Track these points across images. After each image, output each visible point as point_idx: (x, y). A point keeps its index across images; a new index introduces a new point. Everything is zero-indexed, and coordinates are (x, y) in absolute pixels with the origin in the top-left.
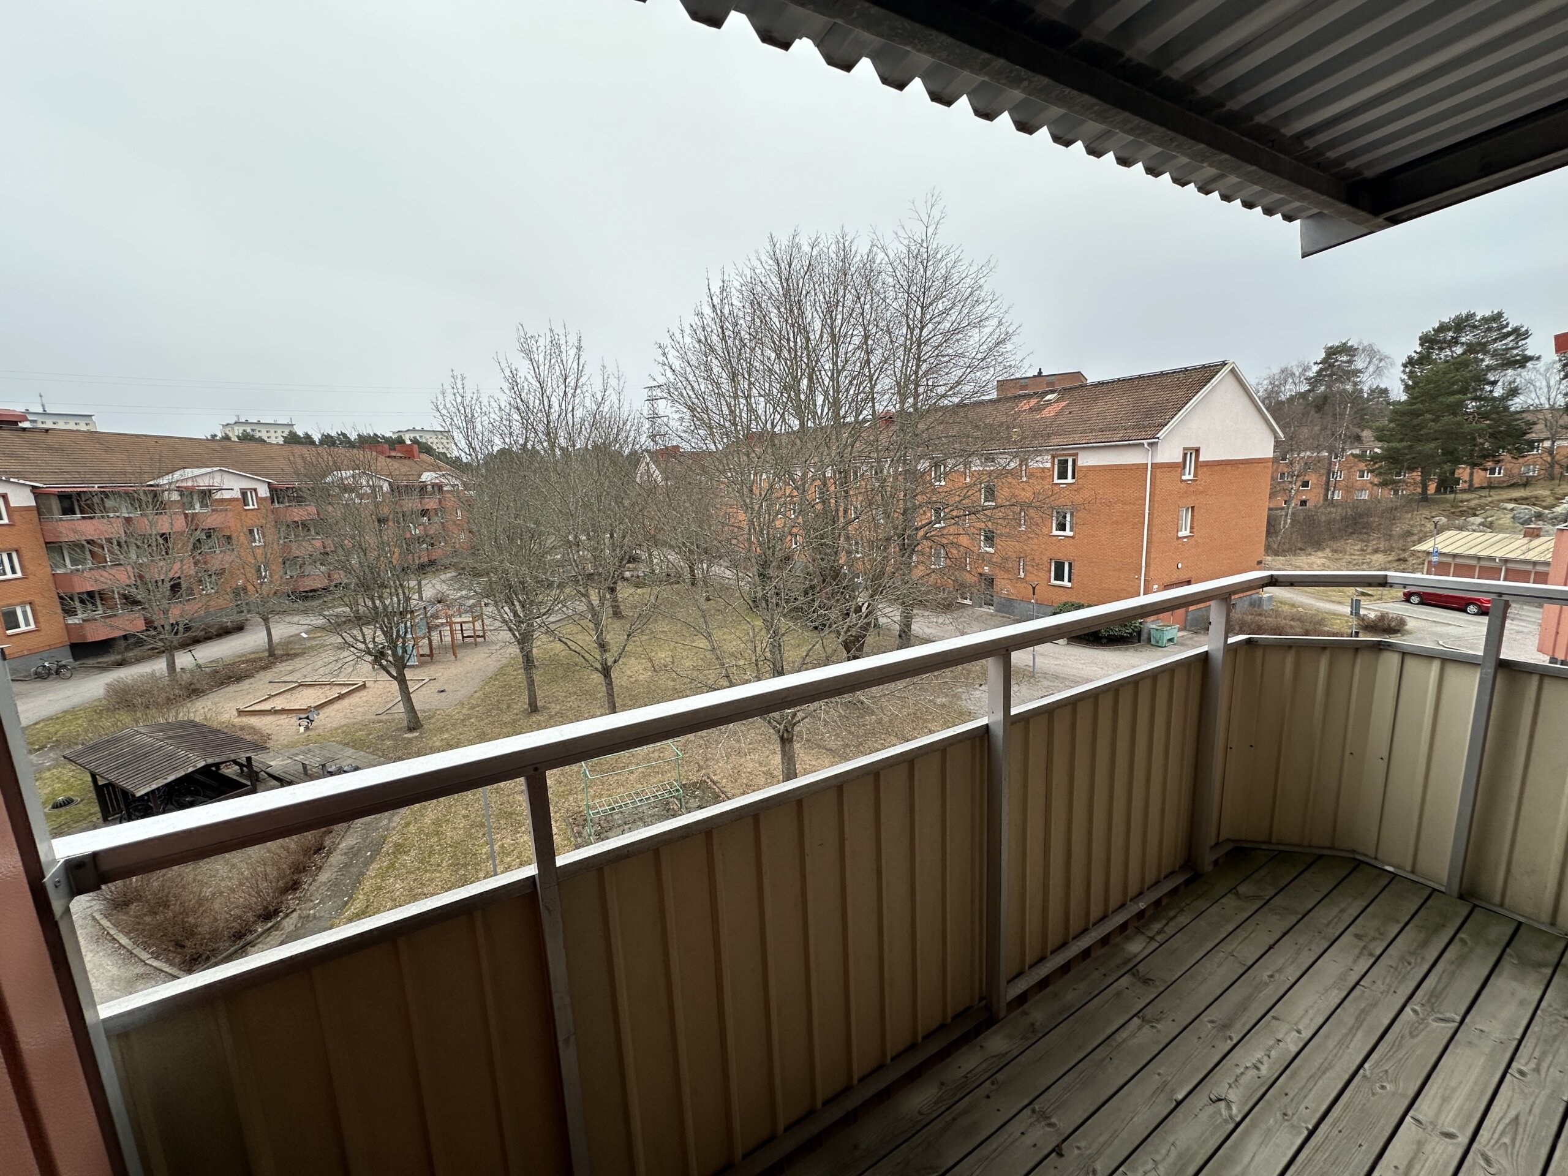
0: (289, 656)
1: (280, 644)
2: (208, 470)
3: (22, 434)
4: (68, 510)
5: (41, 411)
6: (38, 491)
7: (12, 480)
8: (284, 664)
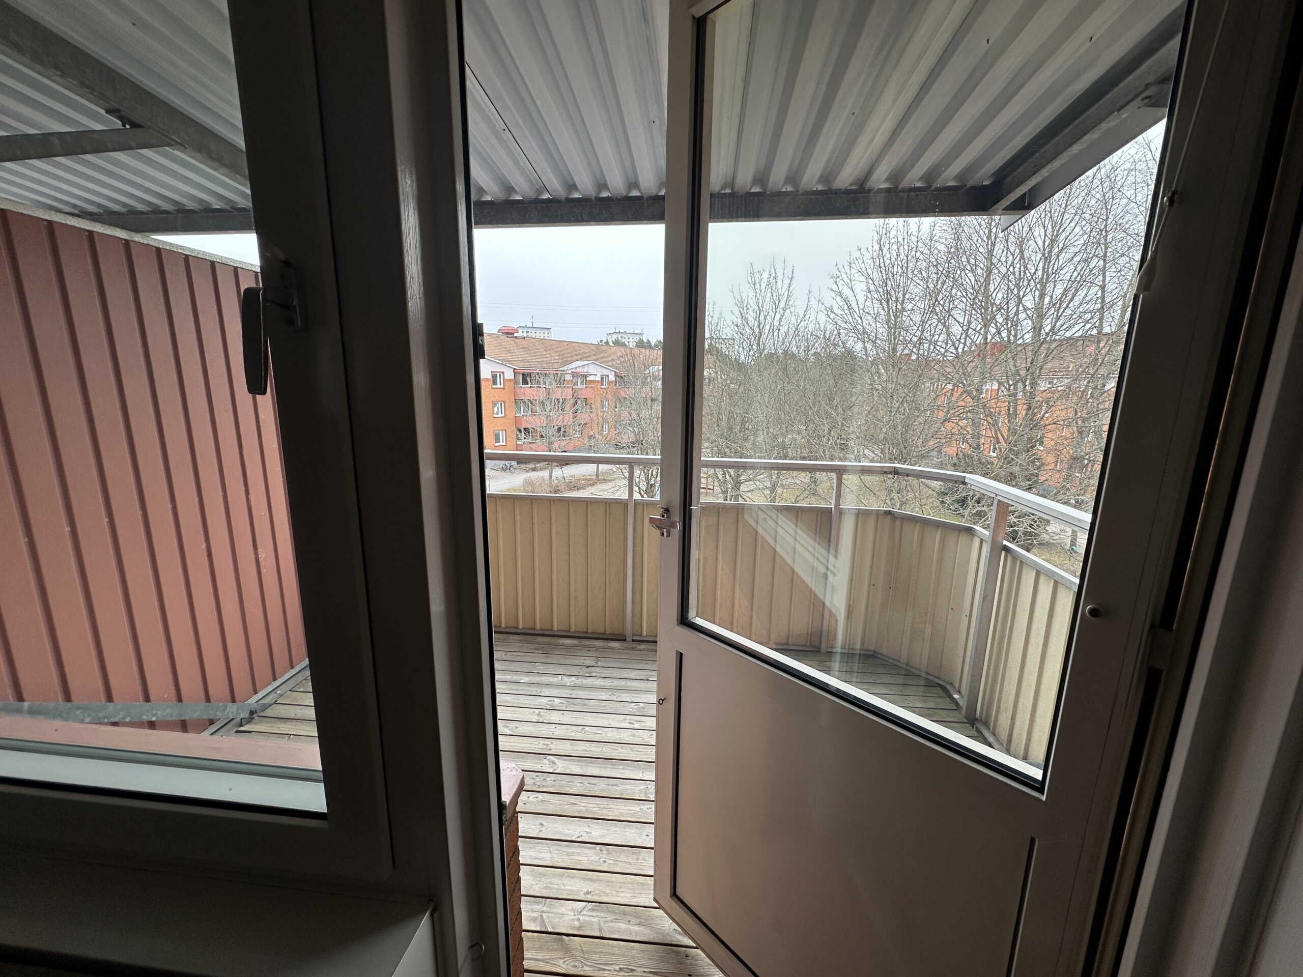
0: (605, 481)
1: (602, 473)
2: (586, 362)
3: (514, 339)
4: (525, 382)
5: (531, 326)
6: (516, 371)
7: (507, 364)
8: (601, 485)
